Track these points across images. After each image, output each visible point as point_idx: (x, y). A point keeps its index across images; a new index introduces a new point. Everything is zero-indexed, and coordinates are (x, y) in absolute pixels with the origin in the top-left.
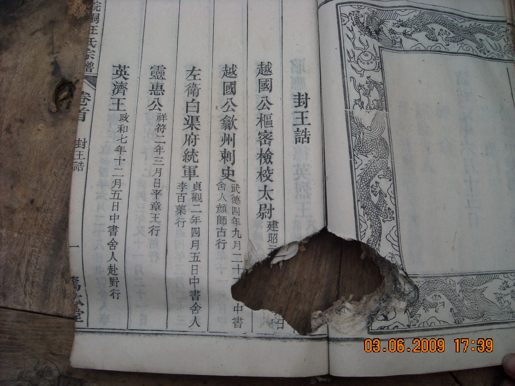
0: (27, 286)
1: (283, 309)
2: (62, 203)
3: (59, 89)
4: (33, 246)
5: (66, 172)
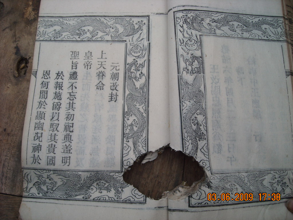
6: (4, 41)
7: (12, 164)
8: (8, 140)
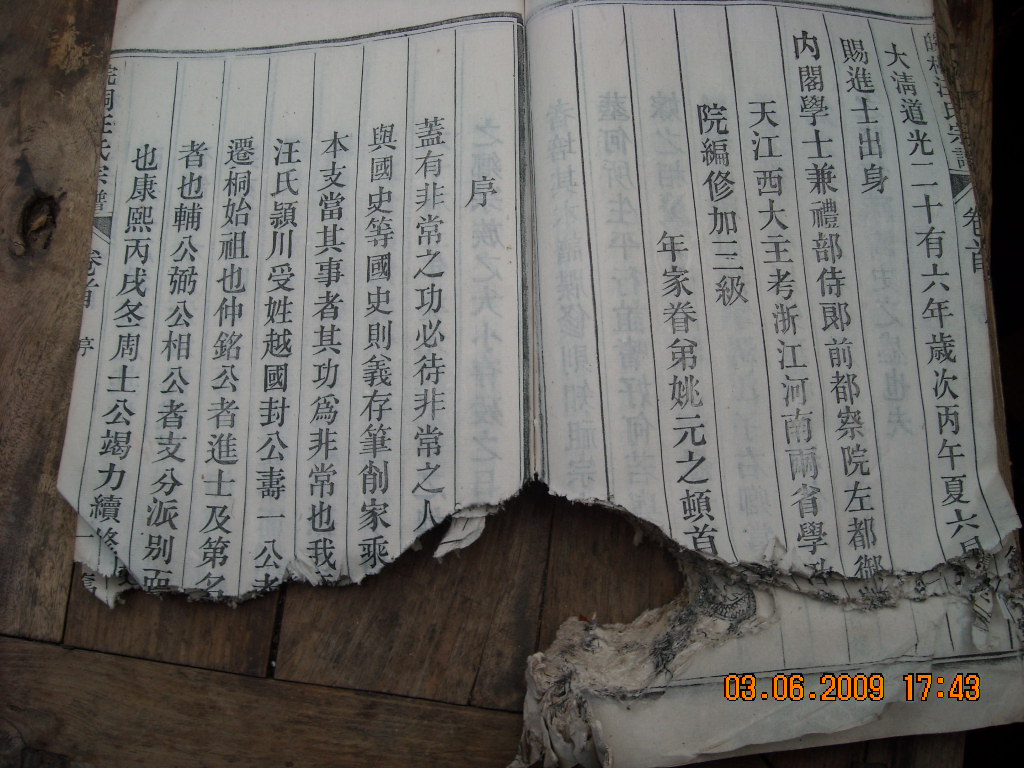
1: (437, 628)
3: (30, 211)
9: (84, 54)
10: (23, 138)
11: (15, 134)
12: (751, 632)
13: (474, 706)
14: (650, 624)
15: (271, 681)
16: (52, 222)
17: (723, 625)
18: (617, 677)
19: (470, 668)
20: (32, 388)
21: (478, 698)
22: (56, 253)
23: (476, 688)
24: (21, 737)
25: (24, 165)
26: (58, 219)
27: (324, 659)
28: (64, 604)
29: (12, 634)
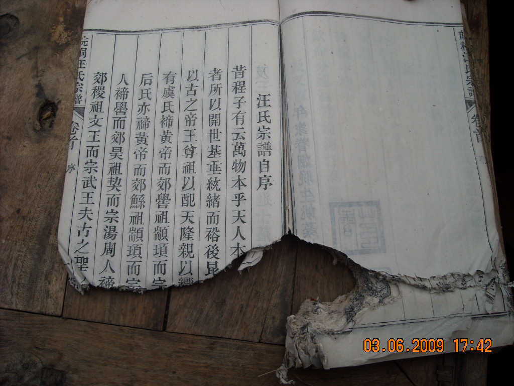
0: (14, 287)
2: (45, 212)
3: (43, 109)
4: (19, 251)
5: (49, 185)
6: (19, 75)
7: (29, 264)
8: (23, 227)
9: (68, 36)
10: (39, 75)
11: (35, 73)
12: (390, 303)
13: (262, 343)
14: (342, 302)
15: (165, 333)
16: (54, 115)
17: (376, 300)
18: (329, 325)
19: (260, 324)
20: (45, 193)
21: (264, 339)
22: (57, 129)
23: (263, 334)
24: (42, 363)
25: (40, 87)
26: (57, 114)
27: (190, 321)
28: (63, 297)
29: (37, 312)
